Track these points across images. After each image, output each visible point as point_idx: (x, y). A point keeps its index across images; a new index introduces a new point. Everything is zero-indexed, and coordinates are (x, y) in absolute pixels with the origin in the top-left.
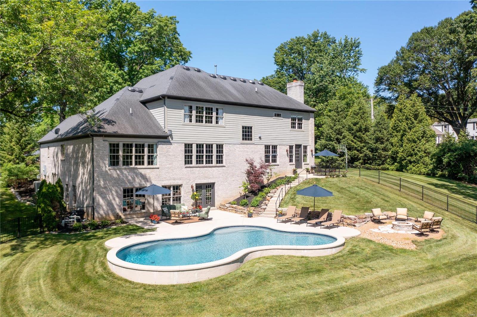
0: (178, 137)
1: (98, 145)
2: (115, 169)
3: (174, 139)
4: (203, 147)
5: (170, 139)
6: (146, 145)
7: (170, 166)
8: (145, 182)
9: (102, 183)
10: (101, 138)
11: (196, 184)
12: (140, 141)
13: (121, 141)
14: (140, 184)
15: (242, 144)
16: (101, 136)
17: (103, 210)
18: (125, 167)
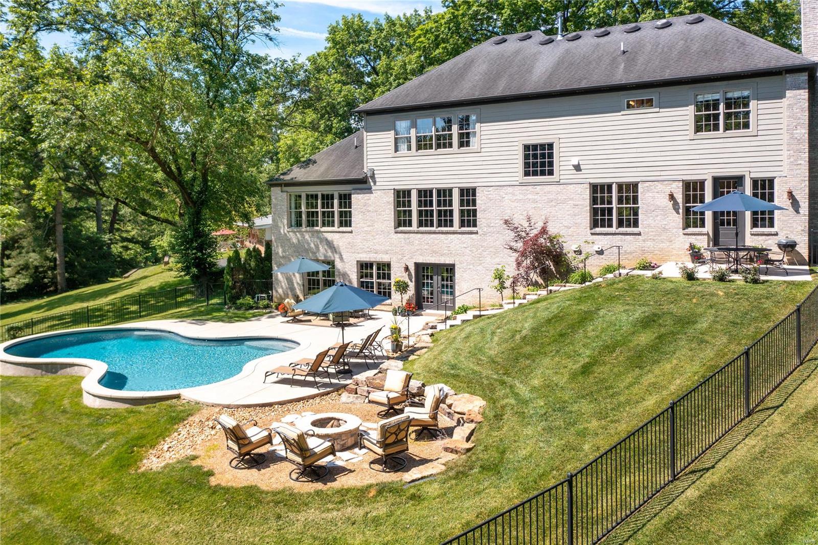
0: (385, 180)
1: (276, 199)
2: (294, 232)
3: (377, 184)
4: (431, 196)
5: (372, 184)
6: (336, 195)
7: (369, 229)
8: (332, 252)
9: (280, 251)
10: (279, 188)
11: (415, 263)
12: (327, 190)
13: (304, 191)
14: (325, 256)
15: (522, 184)
16: (280, 185)
17: (282, 288)
18: (308, 228)
